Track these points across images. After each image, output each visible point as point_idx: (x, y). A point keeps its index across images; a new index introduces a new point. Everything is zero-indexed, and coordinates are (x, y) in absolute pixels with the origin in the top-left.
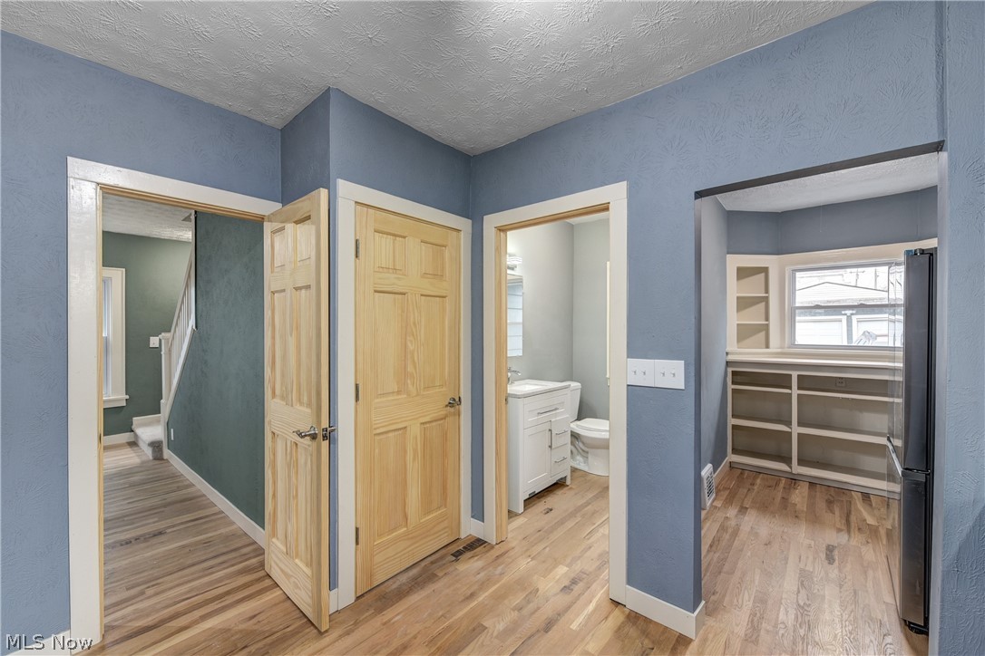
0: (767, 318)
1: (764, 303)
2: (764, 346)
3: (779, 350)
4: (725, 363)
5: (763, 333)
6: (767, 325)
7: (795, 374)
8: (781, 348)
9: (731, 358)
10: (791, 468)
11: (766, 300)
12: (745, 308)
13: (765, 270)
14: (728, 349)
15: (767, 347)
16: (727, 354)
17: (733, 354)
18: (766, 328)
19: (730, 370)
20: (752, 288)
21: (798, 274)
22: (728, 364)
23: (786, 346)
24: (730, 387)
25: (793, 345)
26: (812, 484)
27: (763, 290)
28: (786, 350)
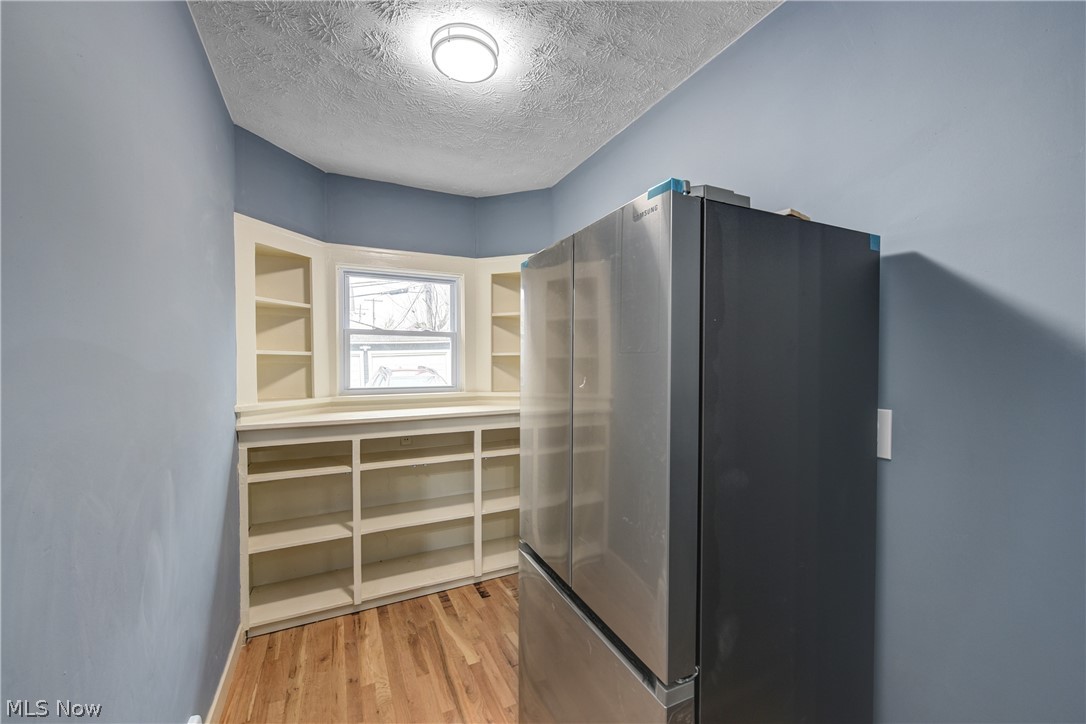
0: (309, 347)
1: (302, 321)
2: (304, 394)
3: (328, 400)
4: (231, 436)
5: (302, 373)
6: (310, 359)
7: (356, 440)
8: (330, 396)
9: (245, 423)
10: (351, 594)
11: (306, 314)
12: (271, 327)
13: (304, 263)
14: (240, 406)
15: (310, 395)
16: (237, 415)
17: (248, 414)
18: (307, 363)
19: (243, 448)
20: (283, 291)
21: (353, 280)
22: (239, 435)
23: (338, 391)
24: (246, 478)
25: (348, 390)
26: (382, 611)
27: (302, 298)
28: (339, 399)
